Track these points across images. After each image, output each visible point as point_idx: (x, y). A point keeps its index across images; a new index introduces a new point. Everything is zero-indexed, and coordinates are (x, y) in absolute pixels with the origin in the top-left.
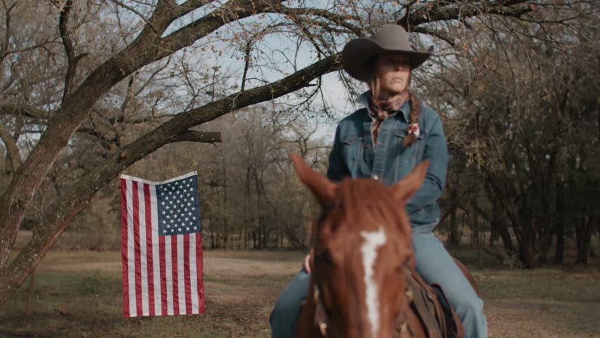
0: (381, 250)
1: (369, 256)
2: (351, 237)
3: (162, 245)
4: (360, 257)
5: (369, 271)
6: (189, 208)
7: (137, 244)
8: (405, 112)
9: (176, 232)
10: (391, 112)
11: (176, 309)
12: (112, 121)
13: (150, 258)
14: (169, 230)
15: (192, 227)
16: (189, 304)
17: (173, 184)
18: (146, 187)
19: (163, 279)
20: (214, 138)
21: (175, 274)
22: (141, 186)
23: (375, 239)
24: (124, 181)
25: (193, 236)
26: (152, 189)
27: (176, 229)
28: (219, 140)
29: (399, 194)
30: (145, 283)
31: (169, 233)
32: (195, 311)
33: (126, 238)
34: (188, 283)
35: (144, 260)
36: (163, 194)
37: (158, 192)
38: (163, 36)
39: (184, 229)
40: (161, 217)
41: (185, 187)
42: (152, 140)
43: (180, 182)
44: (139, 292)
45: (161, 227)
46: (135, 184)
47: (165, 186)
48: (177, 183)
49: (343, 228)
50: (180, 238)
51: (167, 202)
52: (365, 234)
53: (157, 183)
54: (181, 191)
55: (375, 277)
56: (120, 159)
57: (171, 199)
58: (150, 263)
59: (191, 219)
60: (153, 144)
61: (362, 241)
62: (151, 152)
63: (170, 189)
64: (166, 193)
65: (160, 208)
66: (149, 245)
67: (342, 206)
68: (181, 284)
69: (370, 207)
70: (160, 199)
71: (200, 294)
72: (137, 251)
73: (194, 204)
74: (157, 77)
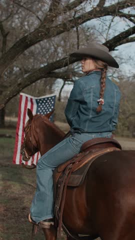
17: (44, 99)
18: (31, 99)
22: (29, 99)
24: (21, 96)
26: (34, 101)
36: (40, 104)
37: (38, 103)
41: (50, 101)
42: (34, 76)
43: (48, 98)
46: (27, 98)
47: (40, 100)
48: (46, 99)
53: (36, 98)
54: (45, 103)
57: (43, 107)
60: (35, 78)
62: (34, 82)
63: (43, 102)
64: (41, 103)
65: (37, 111)
70: (38, 107)
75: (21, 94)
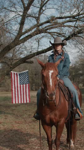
0: (52, 73)
1: (50, 74)
2: (47, 71)
3: (20, 87)
4: (49, 74)
5: (50, 77)
6: (26, 78)
7: (15, 87)
8: (61, 54)
9: (24, 84)
10: (58, 54)
11: (24, 101)
12: (10, 60)
13: (18, 90)
14: (22, 83)
15: (27, 83)
16: (26, 100)
17: (23, 73)
19: (21, 95)
20: (32, 62)
21: (23, 93)
23: (51, 72)
24: (12, 73)
25: (27, 85)
26: (18, 74)
27: (23, 83)
28: (33, 63)
29: (56, 65)
30: (17, 96)
31: (22, 84)
32: (28, 102)
33: (12, 86)
34: (26, 95)
35: (16, 90)
38: (20, 39)
39: (25, 83)
40: (20, 81)
41: (25, 74)
43: (24, 72)
44: (15, 98)
45: (20, 83)
46: (14, 73)
47: (21, 73)
49: (46, 70)
50: (24, 85)
51: (21, 77)
52: (49, 71)
54: (23, 75)
55: (51, 78)
56: (11, 68)
57: (22, 76)
58: (18, 91)
59: (27, 81)
60: (18, 64)
61: (49, 72)
63: (22, 74)
64: (21, 75)
65: (20, 79)
66: (18, 87)
67: (46, 67)
68: (25, 96)
69: (50, 67)
70: (20, 77)
71: (29, 98)
72: (15, 89)
73: (27, 77)
74: (20, 49)
75: (11, 72)
